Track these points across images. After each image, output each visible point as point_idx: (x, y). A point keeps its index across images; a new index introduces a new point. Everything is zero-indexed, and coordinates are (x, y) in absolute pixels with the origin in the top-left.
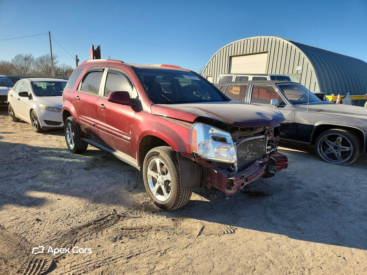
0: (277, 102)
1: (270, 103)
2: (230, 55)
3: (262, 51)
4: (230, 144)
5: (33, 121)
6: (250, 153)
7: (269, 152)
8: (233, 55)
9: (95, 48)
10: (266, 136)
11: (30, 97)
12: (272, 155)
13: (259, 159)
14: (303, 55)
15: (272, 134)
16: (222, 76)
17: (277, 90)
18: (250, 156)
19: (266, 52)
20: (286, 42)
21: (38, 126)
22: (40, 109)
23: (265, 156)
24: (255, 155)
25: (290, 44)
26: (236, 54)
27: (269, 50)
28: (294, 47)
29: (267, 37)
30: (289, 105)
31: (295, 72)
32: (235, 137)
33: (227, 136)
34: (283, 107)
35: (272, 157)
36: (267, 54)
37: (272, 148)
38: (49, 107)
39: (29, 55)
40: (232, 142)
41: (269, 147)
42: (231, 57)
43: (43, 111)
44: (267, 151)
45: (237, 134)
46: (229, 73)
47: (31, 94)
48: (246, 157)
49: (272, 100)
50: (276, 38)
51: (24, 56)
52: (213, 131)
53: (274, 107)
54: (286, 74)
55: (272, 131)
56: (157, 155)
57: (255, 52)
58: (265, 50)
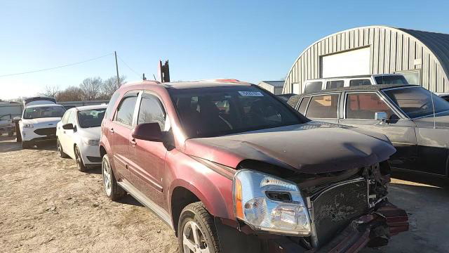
0: (385, 115)
1: (374, 118)
2: (320, 55)
3: (361, 45)
4: (298, 203)
5: (77, 158)
6: (341, 208)
7: (374, 205)
8: (323, 54)
9: (163, 64)
10: (365, 178)
11: (75, 129)
12: (379, 210)
13: (358, 218)
14: (420, 44)
15: (376, 172)
16: (307, 83)
17: (382, 98)
18: (340, 213)
19: (369, 46)
20: (394, 31)
21: (81, 163)
22: (83, 144)
23: (367, 211)
24: (350, 211)
25: (400, 33)
26: (327, 53)
27: (371, 43)
28: (407, 35)
29: (366, 28)
30: (403, 118)
31: (412, 67)
32: (309, 188)
33: (292, 190)
34: (396, 122)
35: (380, 212)
36: (369, 48)
37: (378, 198)
38: (93, 141)
39: (97, 78)
40: (300, 199)
41: (374, 196)
42: (321, 57)
43: (86, 146)
44: (371, 203)
45: (311, 182)
46: (321, 77)
47: (76, 126)
48: (334, 216)
49: (376, 114)
50: (380, 27)
51: (93, 80)
52: (268, 181)
53: (381, 123)
54: (399, 72)
55: (376, 167)
56: (191, 216)
57: (352, 47)
58: (366, 44)
